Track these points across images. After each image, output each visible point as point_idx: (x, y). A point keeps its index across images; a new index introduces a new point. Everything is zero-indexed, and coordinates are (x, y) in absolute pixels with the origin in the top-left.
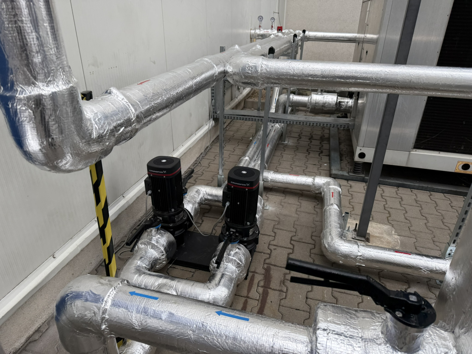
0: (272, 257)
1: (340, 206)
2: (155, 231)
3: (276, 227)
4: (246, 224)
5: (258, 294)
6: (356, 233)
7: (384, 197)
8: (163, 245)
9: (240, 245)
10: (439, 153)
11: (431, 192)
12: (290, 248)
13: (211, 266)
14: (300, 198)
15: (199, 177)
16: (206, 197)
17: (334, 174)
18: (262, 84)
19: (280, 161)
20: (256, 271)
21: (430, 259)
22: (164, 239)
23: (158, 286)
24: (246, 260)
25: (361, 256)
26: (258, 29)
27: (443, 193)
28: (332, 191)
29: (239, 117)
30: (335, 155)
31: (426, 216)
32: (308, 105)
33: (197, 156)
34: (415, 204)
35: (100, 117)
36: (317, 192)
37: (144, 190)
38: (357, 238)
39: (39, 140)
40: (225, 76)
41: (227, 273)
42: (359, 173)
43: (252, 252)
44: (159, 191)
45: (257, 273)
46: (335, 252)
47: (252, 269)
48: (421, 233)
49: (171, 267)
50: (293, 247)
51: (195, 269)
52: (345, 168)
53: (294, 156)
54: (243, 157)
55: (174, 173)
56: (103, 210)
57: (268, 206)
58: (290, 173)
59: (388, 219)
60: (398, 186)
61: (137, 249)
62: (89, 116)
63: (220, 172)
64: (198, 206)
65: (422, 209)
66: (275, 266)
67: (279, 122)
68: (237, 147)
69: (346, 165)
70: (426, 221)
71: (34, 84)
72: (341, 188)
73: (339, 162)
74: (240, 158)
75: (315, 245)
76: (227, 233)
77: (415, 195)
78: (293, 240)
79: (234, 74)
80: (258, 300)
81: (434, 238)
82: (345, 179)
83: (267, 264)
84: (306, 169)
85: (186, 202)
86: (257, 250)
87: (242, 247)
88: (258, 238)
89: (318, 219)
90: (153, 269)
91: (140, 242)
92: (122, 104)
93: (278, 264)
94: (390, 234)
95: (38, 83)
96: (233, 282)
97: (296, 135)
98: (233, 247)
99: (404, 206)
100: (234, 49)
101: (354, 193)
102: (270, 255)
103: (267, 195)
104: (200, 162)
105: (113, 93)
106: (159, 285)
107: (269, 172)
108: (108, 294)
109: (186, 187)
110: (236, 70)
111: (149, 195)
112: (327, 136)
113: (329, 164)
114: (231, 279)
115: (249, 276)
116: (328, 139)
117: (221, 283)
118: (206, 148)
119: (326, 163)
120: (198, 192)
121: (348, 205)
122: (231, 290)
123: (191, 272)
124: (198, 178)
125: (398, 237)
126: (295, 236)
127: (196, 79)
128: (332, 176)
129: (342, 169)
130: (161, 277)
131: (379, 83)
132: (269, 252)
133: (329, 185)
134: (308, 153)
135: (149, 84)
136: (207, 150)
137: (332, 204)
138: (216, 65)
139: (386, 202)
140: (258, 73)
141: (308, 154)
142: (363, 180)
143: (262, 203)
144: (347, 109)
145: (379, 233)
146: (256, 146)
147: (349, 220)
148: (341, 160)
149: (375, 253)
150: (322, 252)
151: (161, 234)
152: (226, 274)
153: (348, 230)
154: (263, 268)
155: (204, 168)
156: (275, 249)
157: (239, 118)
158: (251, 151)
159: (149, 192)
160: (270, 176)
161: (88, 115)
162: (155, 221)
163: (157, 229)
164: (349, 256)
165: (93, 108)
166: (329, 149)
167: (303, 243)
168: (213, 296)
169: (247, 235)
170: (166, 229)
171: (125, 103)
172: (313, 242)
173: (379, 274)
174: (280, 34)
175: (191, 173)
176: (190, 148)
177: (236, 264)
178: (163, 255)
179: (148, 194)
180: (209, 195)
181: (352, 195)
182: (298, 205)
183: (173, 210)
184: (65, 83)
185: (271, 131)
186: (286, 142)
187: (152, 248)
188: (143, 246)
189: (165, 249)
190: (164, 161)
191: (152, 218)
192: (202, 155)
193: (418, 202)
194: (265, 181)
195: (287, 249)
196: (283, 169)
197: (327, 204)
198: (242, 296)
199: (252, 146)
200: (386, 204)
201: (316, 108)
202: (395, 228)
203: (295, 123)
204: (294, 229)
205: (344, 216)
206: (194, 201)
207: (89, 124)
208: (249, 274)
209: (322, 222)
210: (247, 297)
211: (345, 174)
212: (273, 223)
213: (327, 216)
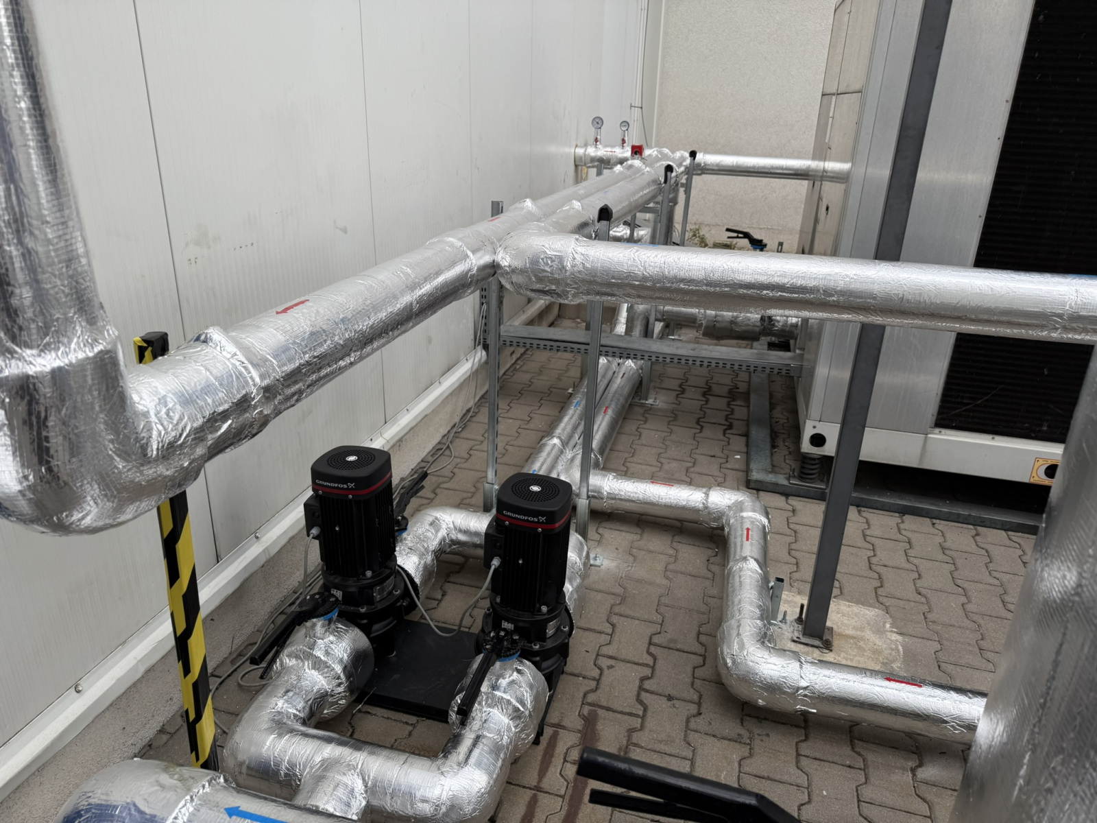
0: (602, 686)
1: (763, 562)
2: (323, 626)
3: (616, 609)
4: (540, 610)
5: (563, 780)
6: (800, 627)
7: (868, 539)
8: (341, 660)
9: (521, 662)
10: (993, 438)
11: (978, 528)
12: (647, 665)
13: (451, 713)
14: (677, 538)
15: (444, 483)
16: (454, 537)
17: (757, 481)
18: (574, 296)
19: (634, 446)
20: (562, 724)
21: (967, 698)
22: (344, 645)
23: (322, 765)
24: (536, 699)
25: (806, 688)
26: (591, 146)
27: (1005, 530)
28: (747, 525)
29: (542, 343)
30: (760, 435)
31: (966, 585)
32: (698, 319)
33: (444, 431)
34: (941, 557)
35: (170, 405)
36: (714, 525)
37: (303, 522)
38: (803, 640)
39: (17, 472)
40: (495, 273)
41: (488, 735)
42: (812, 480)
43: (551, 679)
44: (337, 529)
45: (564, 728)
46: (748, 679)
47: (553, 717)
48: (951, 628)
49: (360, 711)
50: (655, 663)
51: (418, 716)
52: (783, 465)
53: (666, 434)
54: (546, 439)
55: (374, 487)
56: (185, 597)
57: (601, 558)
58: (653, 479)
59: (876, 593)
60: (904, 511)
61: (279, 668)
62: (144, 405)
63: (491, 475)
64: (433, 560)
65: (956, 569)
66: (608, 709)
67: (632, 356)
68: (537, 412)
69: (785, 459)
70: (964, 599)
71: (12, 352)
72: (768, 518)
73: (768, 452)
74: (543, 437)
75: (704, 657)
76: (492, 634)
77: (941, 534)
78: (655, 645)
79: (514, 271)
80: (563, 797)
81: (982, 642)
82: (782, 494)
83: (589, 704)
84: (693, 466)
85: (404, 550)
86: (567, 669)
87: (528, 668)
88: (568, 643)
89: (714, 591)
90: (314, 720)
91: (286, 651)
92: (231, 366)
93: (616, 706)
94: (880, 631)
95: (21, 349)
96: (502, 755)
97: (675, 384)
98: (505, 670)
99: (916, 561)
100: (522, 208)
101: (801, 527)
102: (598, 681)
103: (601, 531)
104: (448, 447)
105: (211, 340)
106: (323, 761)
107: (605, 476)
108: (174, 815)
109: (406, 514)
110: (518, 264)
111: (313, 538)
112: (743, 387)
113: (745, 455)
114: (496, 749)
115: (545, 735)
116: (746, 396)
117: (472, 760)
118: (464, 411)
119: (738, 452)
120: (435, 524)
121: (787, 558)
122: (495, 776)
123: (407, 723)
124: (442, 486)
125: (899, 638)
126: (660, 633)
127: (421, 289)
128: (752, 485)
129: (774, 469)
130: (329, 740)
131: (834, 301)
132: (595, 673)
133: (742, 510)
134: (699, 427)
135: (304, 311)
136: (467, 417)
137: (745, 559)
138: (474, 252)
139: (874, 550)
140: (566, 271)
141: (698, 431)
142: (820, 496)
143: (584, 554)
144: (788, 329)
145: (854, 628)
146: (578, 412)
147: (787, 595)
148: (773, 446)
149: (839, 682)
150: (719, 675)
151: (337, 632)
152: (485, 737)
153: (784, 620)
154: (579, 715)
155: (459, 460)
156: (610, 667)
157: (542, 347)
158: (566, 425)
159: (315, 531)
160: (610, 485)
161: (142, 402)
162: (324, 601)
163: (327, 622)
164: (778, 687)
165: (157, 384)
166: (748, 420)
167: (677, 653)
168: (451, 793)
169: (542, 638)
170: (350, 618)
171: (238, 363)
172: (701, 650)
173: (850, 732)
174: (637, 163)
175: (419, 478)
176: (426, 416)
177: (510, 711)
178: (339, 685)
179: (311, 536)
180: (460, 531)
181: (795, 532)
182: (671, 556)
183: (369, 574)
184: (85, 345)
185: (616, 375)
186: (650, 401)
187: (314, 668)
188: (294, 662)
189: (345, 669)
190: (352, 458)
191: (318, 593)
192: (455, 430)
193: (947, 552)
194: (594, 497)
195: (640, 668)
196: (640, 466)
197: (734, 557)
198: (524, 787)
199: (571, 412)
200: (875, 555)
201: (718, 325)
202: (891, 617)
203: (668, 360)
204: (659, 616)
205: (772, 587)
206: (423, 546)
207: (142, 427)
208: (545, 731)
209: (722, 598)
210: (538, 789)
211: (782, 480)
212: (610, 600)
213: (733, 586)
